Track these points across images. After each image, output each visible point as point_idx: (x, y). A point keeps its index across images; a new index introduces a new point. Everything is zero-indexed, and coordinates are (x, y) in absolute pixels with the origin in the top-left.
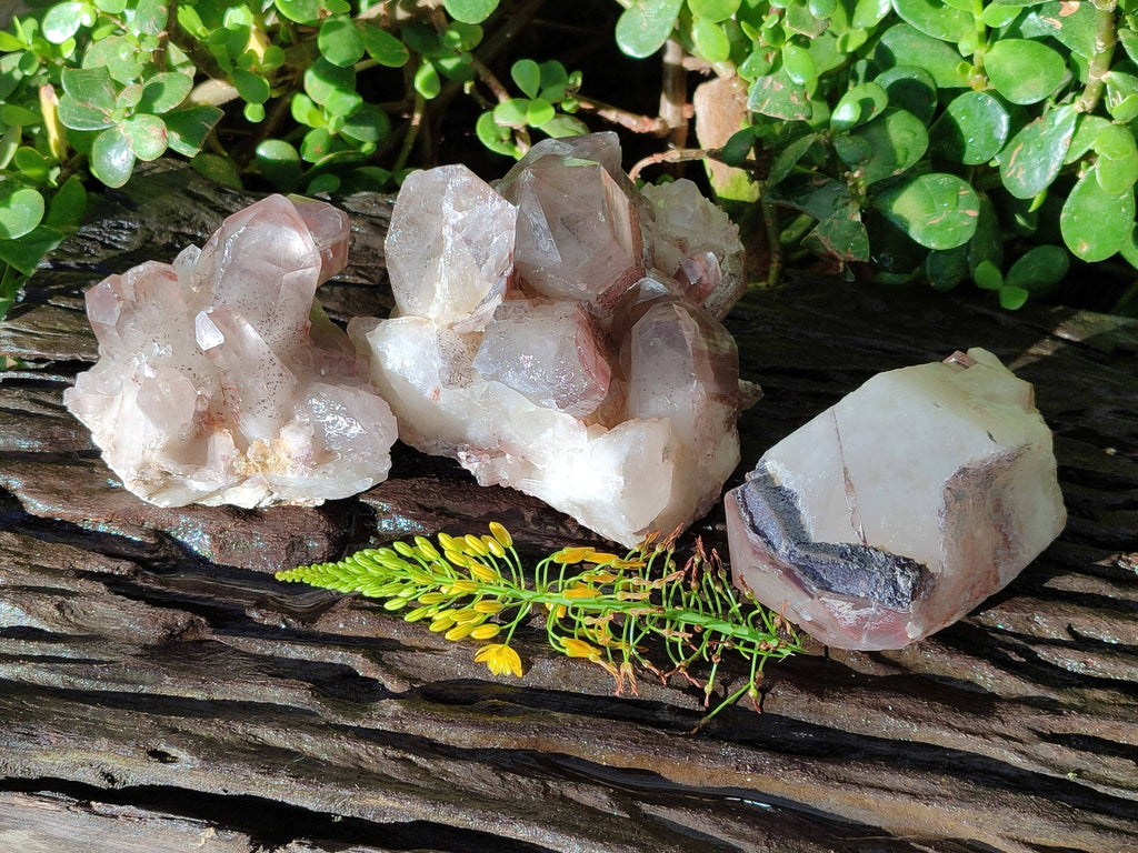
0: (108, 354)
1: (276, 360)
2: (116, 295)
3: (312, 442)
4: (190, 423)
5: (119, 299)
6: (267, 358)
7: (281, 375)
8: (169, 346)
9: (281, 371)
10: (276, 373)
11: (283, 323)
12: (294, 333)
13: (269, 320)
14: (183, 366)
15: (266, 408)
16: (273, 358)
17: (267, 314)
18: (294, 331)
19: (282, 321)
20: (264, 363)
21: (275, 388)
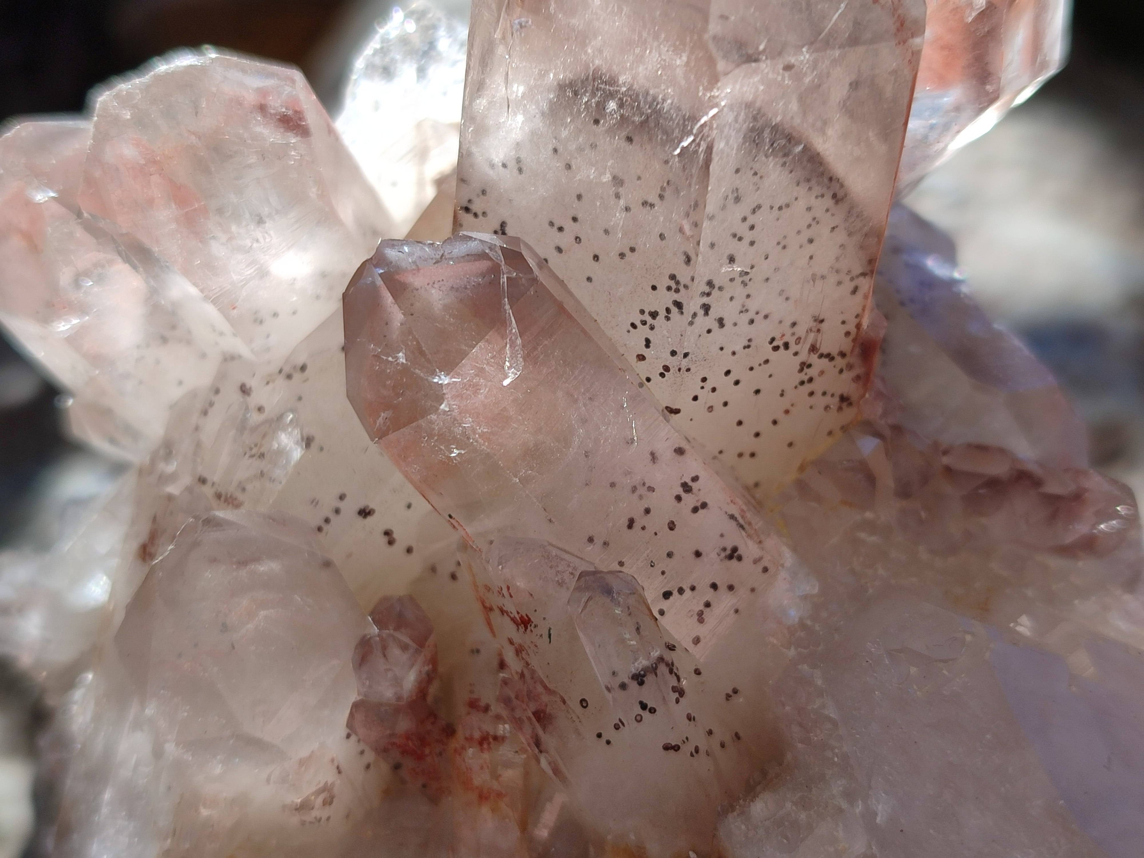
1: (709, 488)
6: (667, 478)
7: (741, 551)
9: (736, 538)
10: (711, 549)
11: (747, 317)
12: (804, 366)
13: (674, 310)
14: (342, 497)
15: (653, 711)
16: (695, 479)
17: (673, 277)
18: (803, 356)
19: (744, 310)
20: (652, 500)
21: (700, 614)
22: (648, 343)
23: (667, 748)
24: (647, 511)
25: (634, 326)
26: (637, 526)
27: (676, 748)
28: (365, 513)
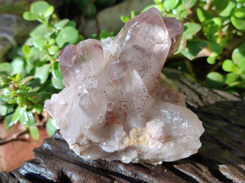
0: (67, 84)
1: (146, 89)
2: (73, 52)
3: (163, 130)
4: (104, 117)
5: (75, 54)
6: (142, 88)
7: (148, 97)
8: (96, 81)
9: (148, 95)
10: (146, 96)
11: (150, 72)
12: (154, 78)
13: (144, 70)
14: (102, 90)
15: (141, 112)
16: (145, 88)
17: (144, 66)
18: (154, 77)
19: (150, 71)
20: (141, 90)
21: (145, 103)
22: (140, 73)
23: (142, 116)
24: (140, 91)
25: (139, 72)
26: (139, 93)
27: (143, 116)
28: (105, 92)
